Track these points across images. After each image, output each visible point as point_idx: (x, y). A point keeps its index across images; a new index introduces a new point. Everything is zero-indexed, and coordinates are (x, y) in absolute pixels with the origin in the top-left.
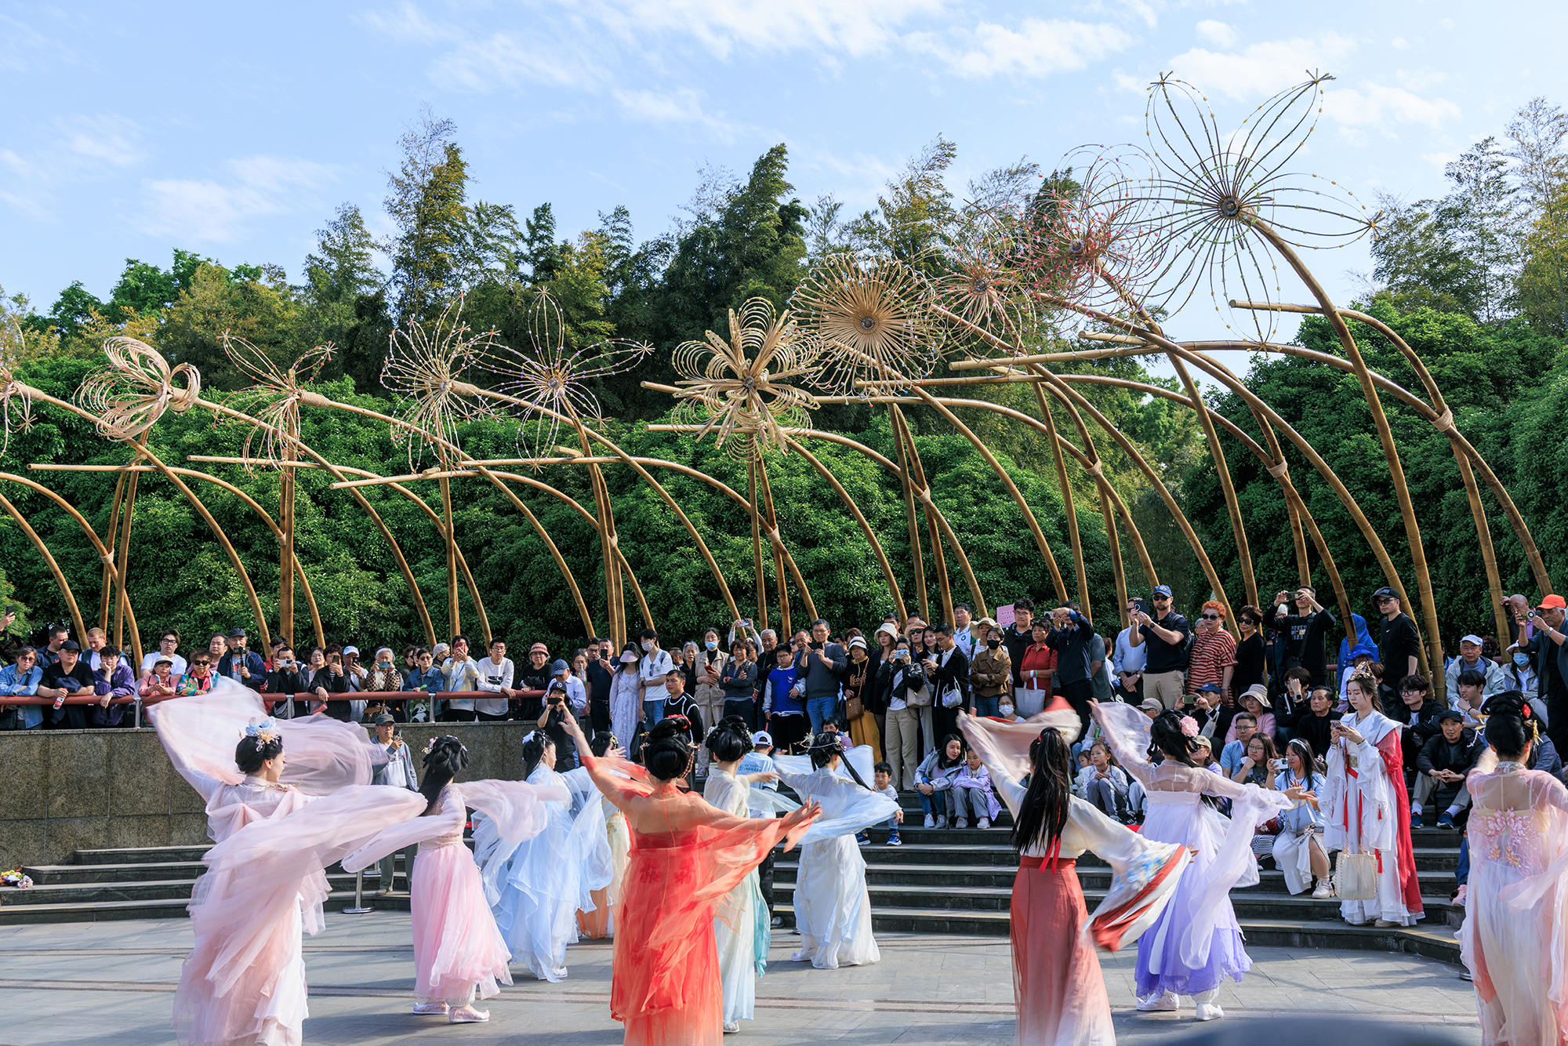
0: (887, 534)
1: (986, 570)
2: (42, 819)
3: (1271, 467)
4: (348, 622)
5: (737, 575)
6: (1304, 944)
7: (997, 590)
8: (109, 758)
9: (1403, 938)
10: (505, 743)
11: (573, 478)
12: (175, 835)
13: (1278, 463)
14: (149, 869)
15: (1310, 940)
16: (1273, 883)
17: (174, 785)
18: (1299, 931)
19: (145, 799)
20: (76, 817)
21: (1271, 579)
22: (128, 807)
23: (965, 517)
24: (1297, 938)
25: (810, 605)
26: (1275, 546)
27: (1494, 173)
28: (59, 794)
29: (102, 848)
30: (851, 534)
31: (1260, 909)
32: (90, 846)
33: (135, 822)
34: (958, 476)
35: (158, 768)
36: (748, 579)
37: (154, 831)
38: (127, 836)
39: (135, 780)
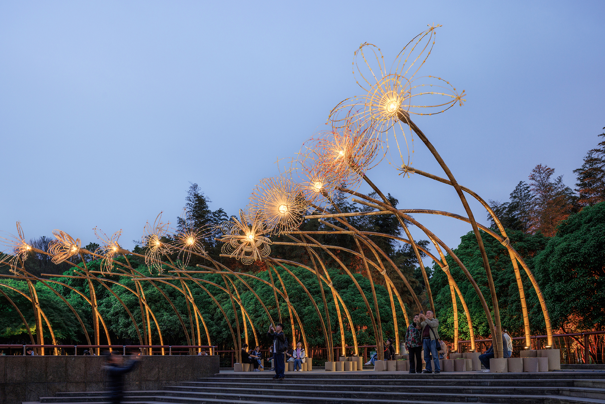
2: (45, 383)
8: (66, 364)
12: (88, 389)
14: (72, 399)
17: (87, 373)
19: (78, 377)
20: (56, 382)
22: (72, 379)
25: (299, 321)
27: (526, 191)
28: (50, 375)
29: (64, 392)
32: (61, 391)
33: (75, 384)
35: (82, 368)
37: (81, 387)
38: (72, 389)
39: (74, 371)
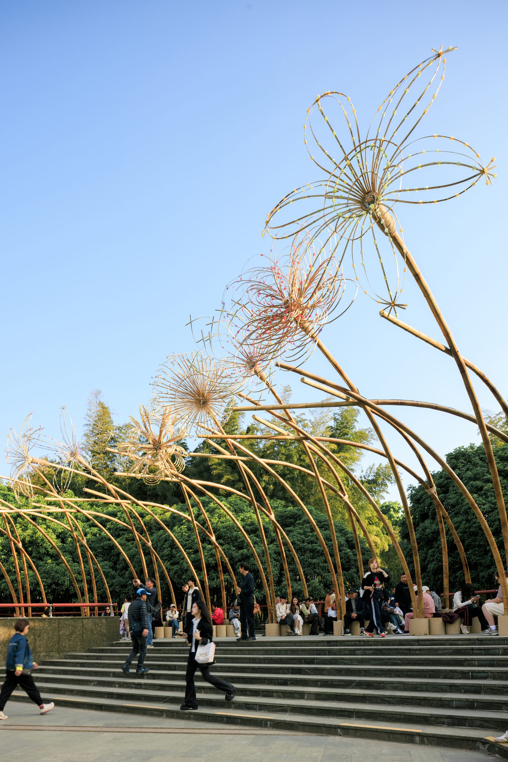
0: (274, 545)
1: (314, 559)
3: (428, 489)
4: (65, 582)
5: (208, 560)
6: (422, 742)
7: (318, 567)
9: (488, 743)
10: (83, 626)
11: (155, 527)
13: (431, 487)
15: (426, 740)
16: (409, 701)
18: (419, 734)
21: (434, 560)
23: (306, 537)
24: (417, 739)
25: (230, 569)
26: (436, 546)
30: (258, 544)
31: (399, 717)
34: (304, 521)
36: (213, 562)
